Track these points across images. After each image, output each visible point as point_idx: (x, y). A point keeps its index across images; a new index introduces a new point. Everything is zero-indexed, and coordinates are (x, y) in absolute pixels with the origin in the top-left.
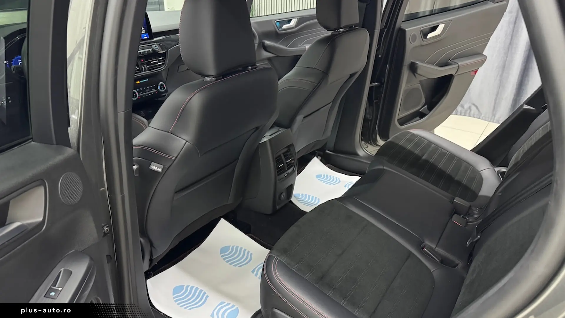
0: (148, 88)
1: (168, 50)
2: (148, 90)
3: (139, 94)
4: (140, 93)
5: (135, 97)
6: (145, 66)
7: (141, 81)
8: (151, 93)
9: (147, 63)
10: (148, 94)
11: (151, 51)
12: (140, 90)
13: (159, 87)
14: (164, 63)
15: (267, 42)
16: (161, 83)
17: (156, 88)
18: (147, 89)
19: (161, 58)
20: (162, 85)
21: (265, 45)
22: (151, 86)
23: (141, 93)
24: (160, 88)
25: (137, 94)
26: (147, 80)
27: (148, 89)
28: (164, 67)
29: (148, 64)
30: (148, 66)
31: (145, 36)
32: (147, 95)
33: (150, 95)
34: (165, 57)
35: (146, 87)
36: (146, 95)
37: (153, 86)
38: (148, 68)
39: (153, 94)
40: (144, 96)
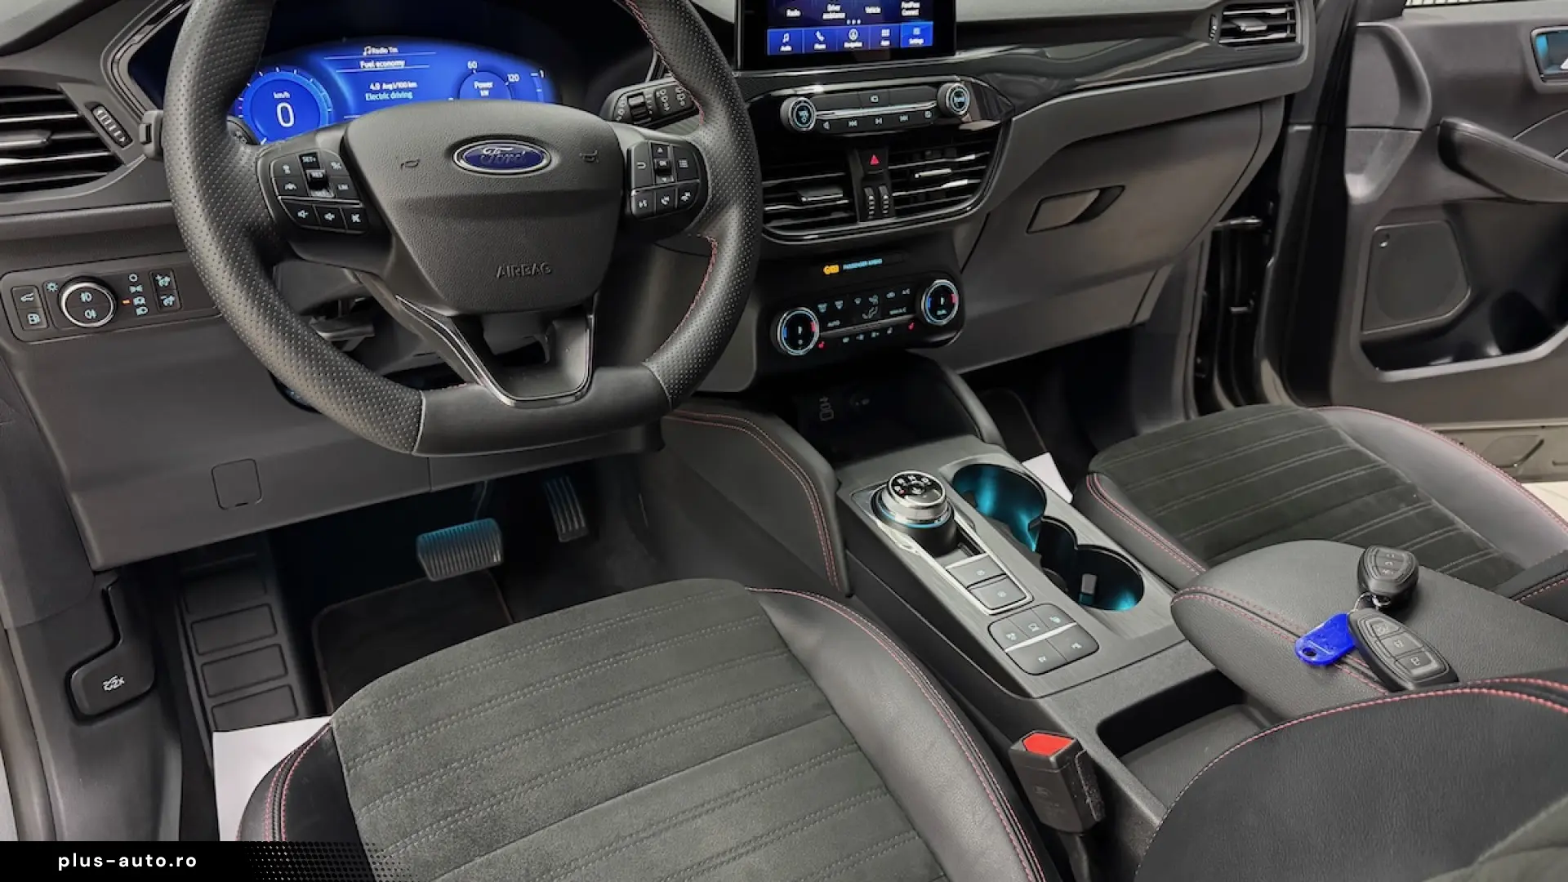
0: (874, 300)
1: (1014, 119)
2: (874, 312)
3: (823, 328)
4: (830, 325)
5: (801, 342)
6: (882, 189)
7: (846, 267)
8: (883, 330)
9: (893, 173)
10: (867, 333)
11: (928, 115)
12: (831, 307)
13: (925, 303)
14: (979, 184)
15: (1467, 128)
16: (939, 282)
17: (912, 304)
18: (867, 306)
19: (972, 157)
20: (945, 291)
21: (1457, 136)
22: (891, 295)
23: (837, 323)
24: (928, 305)
25: (816, 328)
26: (879, 261)
27: (871, 305)
28: (974, 205)
29: (902, 180)
30: (896, 194)
31: (917, 31)
32: (861, 337)
33: (874, 335)
34: (988, 153)
35: (865, 295)
36: (858, 335)
37: (898, 292)
38: (898, 201)
39: (889, 332)
40: (846, 340)
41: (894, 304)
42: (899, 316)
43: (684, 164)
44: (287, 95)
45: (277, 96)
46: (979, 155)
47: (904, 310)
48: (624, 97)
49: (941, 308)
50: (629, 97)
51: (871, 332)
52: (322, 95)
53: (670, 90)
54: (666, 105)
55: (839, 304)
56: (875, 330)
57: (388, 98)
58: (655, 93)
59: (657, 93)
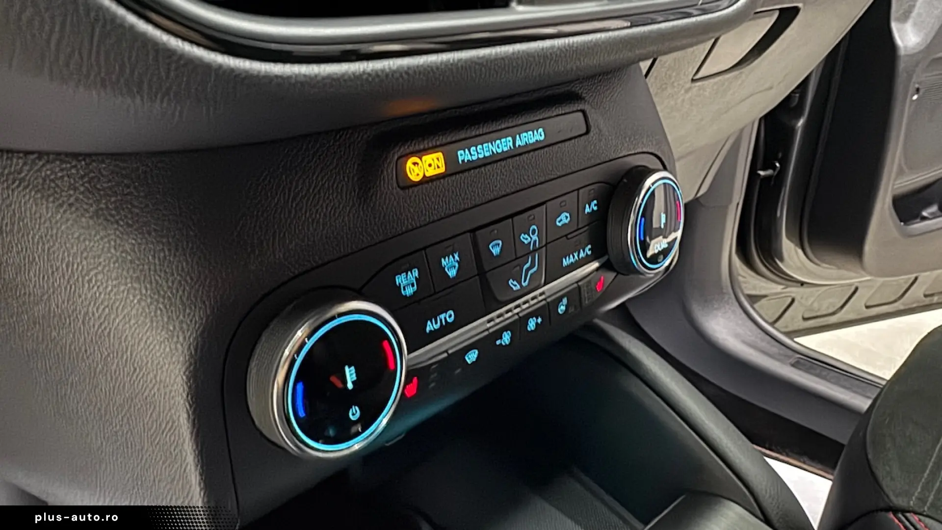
7: (464, 156)
8: (549, 307)
10: (518, 326)
18: (517, 255)
23: (449, 316)
27: (526, 252)
32: (506, 338)
35: (510, 226)
36: (498, 334)
37: (576, 211)
39: (562, 309)
40: (472, 357)
42: (579, 268)
51: (524, 320)
56: (535, 314)
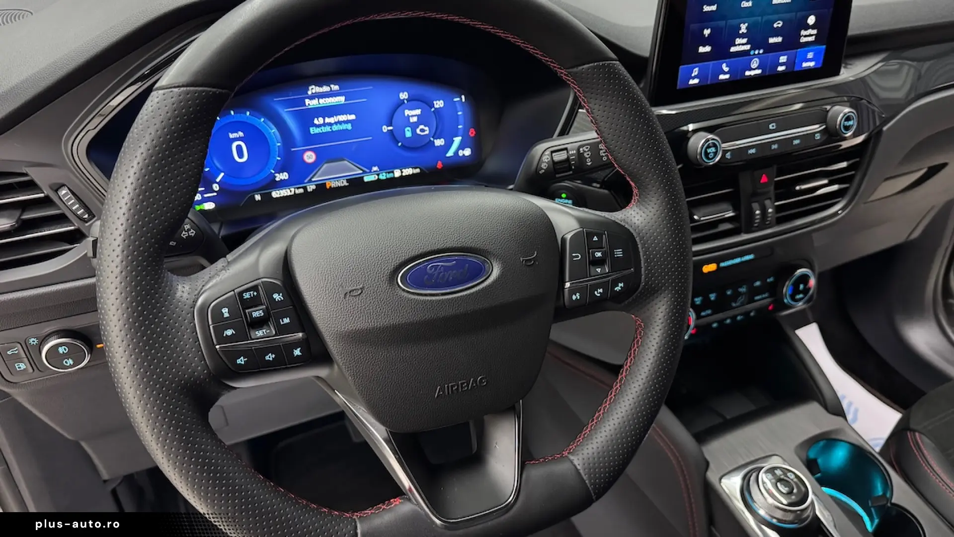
0: (743, 290)
1: (885, 128)
2: (741, 300)
3: (698, 317)
4: (703, 314)
6: (768, 202)
7: (722, 265)
8: (747, 313)
9: (778, 185)
10: (734, 318)
11: (818, 137)
12: (706, 300)
13: (787, 289)
14: (850, 187)
16: (800, 272)
17: (774, 290)
18: (736, 295)
19: (844, 165)
20: (804, 279)
22: (758, 283)
23: (709, 312)
24: (789, 290)
25: (692, 319)
26: (751, 257)
27: (740, 294)
28: (843, 209)
29: (785, 189)
30: (777, 204)
31: (810, 55)
32: (728, 321)
33: (739, 318)
34: (858, 159)
35: (735, 286)
36: (726, 319)
37: (764, 281)
38: (778, 209)
39: (752, 314)
40: (715, 325)
41: (759, 291)
42: (763, 300)
43: (619, 253)
44: (241, 134)
45: (232, 136)
46: (851, 162)
47: (766, 295)
48: (548, 152)
49: (799, 292)
50: (552, 152)
51: (736, 316)
52: (273, 131)
53: (594, 147)
54: (588, 160)
55: (713, 297)
56: (741, 314)
57: (330, 130)
58: (578, 150)
59: (581, 149)
